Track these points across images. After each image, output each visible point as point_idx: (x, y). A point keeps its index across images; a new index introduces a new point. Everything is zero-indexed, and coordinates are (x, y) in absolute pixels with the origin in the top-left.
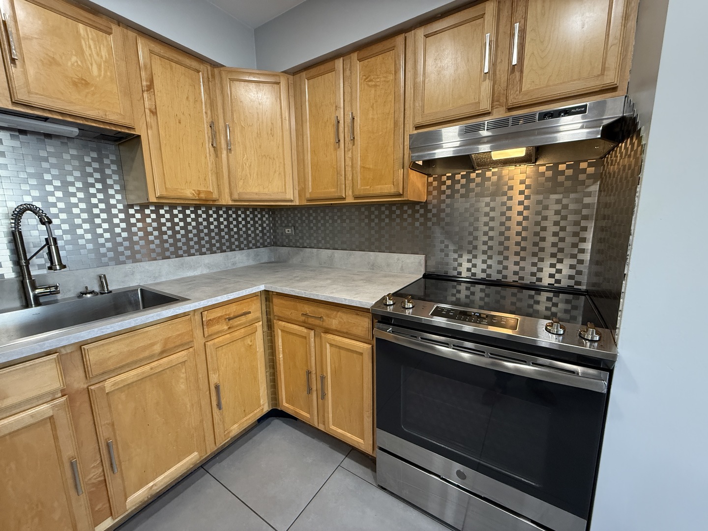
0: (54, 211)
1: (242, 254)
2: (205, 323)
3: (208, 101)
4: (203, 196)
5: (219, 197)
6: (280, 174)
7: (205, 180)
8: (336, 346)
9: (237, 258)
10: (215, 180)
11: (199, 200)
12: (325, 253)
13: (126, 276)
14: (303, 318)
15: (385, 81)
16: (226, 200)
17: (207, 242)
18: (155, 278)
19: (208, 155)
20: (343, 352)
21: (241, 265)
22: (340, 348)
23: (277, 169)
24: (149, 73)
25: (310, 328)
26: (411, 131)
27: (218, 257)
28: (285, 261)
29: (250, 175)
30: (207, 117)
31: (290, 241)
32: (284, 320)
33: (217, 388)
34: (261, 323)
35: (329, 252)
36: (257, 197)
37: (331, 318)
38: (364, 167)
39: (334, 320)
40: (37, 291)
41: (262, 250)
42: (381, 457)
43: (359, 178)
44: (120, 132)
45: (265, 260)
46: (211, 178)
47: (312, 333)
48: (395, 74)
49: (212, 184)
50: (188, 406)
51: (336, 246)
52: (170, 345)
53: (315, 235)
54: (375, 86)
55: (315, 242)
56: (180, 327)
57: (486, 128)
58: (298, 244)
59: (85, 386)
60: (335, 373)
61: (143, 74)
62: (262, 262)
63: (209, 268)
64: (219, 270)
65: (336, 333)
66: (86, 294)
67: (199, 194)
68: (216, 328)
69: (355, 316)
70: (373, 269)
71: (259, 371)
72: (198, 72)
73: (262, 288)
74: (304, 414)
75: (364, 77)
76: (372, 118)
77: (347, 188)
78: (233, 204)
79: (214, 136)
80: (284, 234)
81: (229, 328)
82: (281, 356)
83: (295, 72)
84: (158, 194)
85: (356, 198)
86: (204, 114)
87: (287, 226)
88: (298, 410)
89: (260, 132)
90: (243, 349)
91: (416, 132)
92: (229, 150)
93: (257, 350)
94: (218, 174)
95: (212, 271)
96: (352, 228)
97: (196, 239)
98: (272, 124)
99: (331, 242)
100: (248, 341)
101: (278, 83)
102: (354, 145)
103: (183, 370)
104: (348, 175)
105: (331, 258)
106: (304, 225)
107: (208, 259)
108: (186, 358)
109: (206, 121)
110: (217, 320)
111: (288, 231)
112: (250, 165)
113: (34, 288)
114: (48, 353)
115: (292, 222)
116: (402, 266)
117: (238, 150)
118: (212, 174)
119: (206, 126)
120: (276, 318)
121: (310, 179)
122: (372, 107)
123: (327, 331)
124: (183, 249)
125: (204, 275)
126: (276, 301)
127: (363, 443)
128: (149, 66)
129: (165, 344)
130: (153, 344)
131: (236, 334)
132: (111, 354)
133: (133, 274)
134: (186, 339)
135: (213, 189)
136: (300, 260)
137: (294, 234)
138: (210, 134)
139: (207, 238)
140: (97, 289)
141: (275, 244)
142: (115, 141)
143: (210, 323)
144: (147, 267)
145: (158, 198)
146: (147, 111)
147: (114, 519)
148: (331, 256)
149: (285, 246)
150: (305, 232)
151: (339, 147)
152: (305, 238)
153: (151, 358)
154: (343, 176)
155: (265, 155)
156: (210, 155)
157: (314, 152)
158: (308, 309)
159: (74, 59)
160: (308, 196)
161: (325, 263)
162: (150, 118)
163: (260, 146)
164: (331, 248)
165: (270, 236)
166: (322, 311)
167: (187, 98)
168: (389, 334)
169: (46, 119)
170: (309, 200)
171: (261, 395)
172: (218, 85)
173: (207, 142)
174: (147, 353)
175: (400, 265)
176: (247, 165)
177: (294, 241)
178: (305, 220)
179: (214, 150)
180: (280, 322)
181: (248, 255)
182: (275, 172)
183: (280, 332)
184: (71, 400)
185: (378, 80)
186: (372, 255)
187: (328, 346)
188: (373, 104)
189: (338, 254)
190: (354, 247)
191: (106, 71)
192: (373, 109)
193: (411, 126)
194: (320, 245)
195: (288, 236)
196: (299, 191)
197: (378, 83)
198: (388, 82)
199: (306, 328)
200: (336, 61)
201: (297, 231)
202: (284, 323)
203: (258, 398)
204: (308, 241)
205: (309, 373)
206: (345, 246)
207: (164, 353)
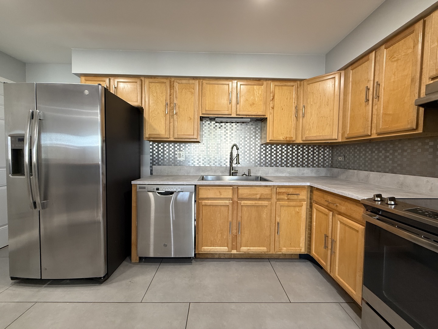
0: (241, 146)
1: (308, 169)
2: (277, 193)
3: (296, 98)
4: (288, 139)
5: (296, 139)
6: (330, 125)
7: (290, 132)
8: (343, 224)
9: (305, 171)
10: (294, 131)
11: (286, 141)
12: (363, 173)
13: (257, 171)
14: (326, 203)
15: (405, 55)
16: (299, 141)
17: (290, 161)
18: (266, 174)
19: (293, 121)
20: (347, 228)
21: (307, 175)
22: (346, 225)
23: (329, 123)
24: (273, 94)
25: (330, 210)
26: (427, 82)
27: (295, 169)
28: (336, 177)
29: (313, 128)
30: (294, 104)
31: (341, 165)
32: (318, 204)
33: (278, 223)
34: (305, 203)
35: (366, 172)
36: (315, 138)
37: (341, 205)
38: (385, 114)
39: (343, 207)
40: (233, 171)
41: (322, 169)
42: (365, 308)
43: (381, 122)
44: (261, 118)
45: (323, 174)
46: (293, 131)
47: (331, 213)
48: (414, 48)
49: (293, 134)
50: (266, 226)
51: (373, 169)
52: (262, 197)
53: (358, 161)
54: (398, 60)
55: (357, 166)
56: (267, 191)
58: (346, 167)
59: (237, 201)
60: (341, 241)
61: (271, 95)
62: (321, 176)
63: (289, 174)
64: (295, 176)
65: (345, 216)
66: (244, 175)
67: (286, 138)
68: (282, 197)
69: (355, 206)
71: (302, 228)
72: (293, 86)
73: (308, 184)
74: (322, 262)
75: (390, 57)
76: (393, 81)
77: (373, 129)
78: (303, 142)
79: (297, 111)
80: (337, 160)
81: (288, 199)
82: (314, 224)
83: (345, 68)
84: (270, 139)
85: (379, 134)
86: (293, 103)
87: (340, 156)
88: (320, 259)
89: (321, 105)
90: (294, 212)
91: (432, 82)
92: (303, 117)
93: (302, 216)
94: (296, 129)
95: (291, 176)
96: (387, 157)
97: (285, 159)
98: (328, 99)
99: (369, 166)
100: (297, 209)
101: (334, 77)
102: (378, 101)
103: (266, 209)
104: (374, 121)
105: (367, 177)
106: (351, 155)
107: (290, 169)
108: (267, 205)
109: (294, 106)
110: (283, 193)
111: (340, 159)
112: (313, 123)
113: (232, 170)
114: (231, 186)
115: (343, 153)
117: (308, 115)
118: (293, 129)
119: (294, 108)
120: (315, 202)
121: (348, 126)
123: (340, 214)
124: (279, 163)
125: (286, 176)
126: (315, 192)
127: (355, 294)
128: (274, 92)
129: (261, 196)
130: (257, 194)
131: (291, 203)
132: (245, 193)
133: (259, 171)
134: (269, 197)
135: (293, 136)
136: (345, 177)
137: (343, 160)
138: (295, 111)
139: (290, 160)
140: (247, 174)
141: (332, 166)
142: (261, 121)
143: (279, 193)
144: (264, 169)
145: (270, 141)
146: (271, 108)
147: (237, 251)
148: (367, 176)
149: (337, 168)
150: (351, 159)
151: (368, 104)
152: (351, 163)
153: (255, 199)
154: (370, 121)
155: (322, 116)
156: (294, 121)
157: (352, 110)
158: (330, 198)
159: (252, 97)
160: (346, 136)
161: (362, 180)
162: (271, 111)
163: (320, 112)
164: (368, 170)
165: (329, 161)
166: (337, 200)
167: (287, 99)
168: (375, 220)
169: (242, 118)
170: (347, 138)
171: (301, 241)
172: (302, 89)
173: (293, 115)
174: (254, 197)
176: (312, 123)
177: (343, 165)
178: (351, 152)
179: (296, 118)
180: (316, 204)
181: (312, 171)
182: (327, 125)
183: (315, 210)
184: (233, 203)
185: (400, 56)
186: (401, 177)
187: (339, 222)
188: (395, 72)
189: (373, 175)
190: (387, 170)
191: (260, 98)
192: (395, 75)
193: (428, 78)
194: (361, 168)
195: (340, 162)
196: (342, 133)
197: (399, 58)
198: (407, 54)
199: (328, 210)
200: (370, 54)
201: (346, 159)
202: (317, 205)
203: (299, 243)
204: (352, 165)
205: (326, 236)
206: (380, 169)
207: (260, 199)
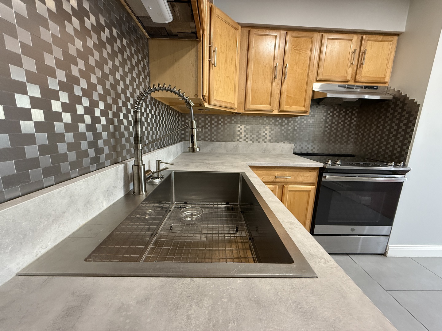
8: (293, 191)
12: (232, 144)
20: (297, 193)
22: (296, 191)
23: (232, 87)
29: (220, 88)
31: (200, 137)
38: (288, 96)
43: (285, 101)
47: (278, 187)
54: (299, 54)
55: (222, 137)
57: (346, 88)
60: (290, 206)
70: (265, 152)
75: (294, 47)
76: (296, 70)
85: (280, 111)
89: (227, 60)
101: (237, 30)
111: (199, 130)
112: (220, 82)
115: (203, 124)
116: (282, 150)
121: (251, 97)
122: (296, 64)
136: (210, 149)
137: (203, 132)
148: (236, 146)
152: (213, 135)
157: (255, 81)
160: (248, 107)
163: (226, 69)
175: (281, 149)
177: (203, 137)
178: (214, 123)
182: (231, 89)
185: (301, 51)
186: (265, 144)
187: (288, 192)
189: (242, 144)
197: (301, 53)
201: (207, 130)
